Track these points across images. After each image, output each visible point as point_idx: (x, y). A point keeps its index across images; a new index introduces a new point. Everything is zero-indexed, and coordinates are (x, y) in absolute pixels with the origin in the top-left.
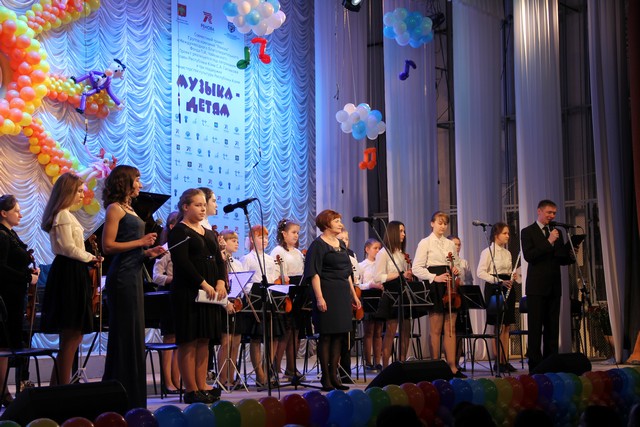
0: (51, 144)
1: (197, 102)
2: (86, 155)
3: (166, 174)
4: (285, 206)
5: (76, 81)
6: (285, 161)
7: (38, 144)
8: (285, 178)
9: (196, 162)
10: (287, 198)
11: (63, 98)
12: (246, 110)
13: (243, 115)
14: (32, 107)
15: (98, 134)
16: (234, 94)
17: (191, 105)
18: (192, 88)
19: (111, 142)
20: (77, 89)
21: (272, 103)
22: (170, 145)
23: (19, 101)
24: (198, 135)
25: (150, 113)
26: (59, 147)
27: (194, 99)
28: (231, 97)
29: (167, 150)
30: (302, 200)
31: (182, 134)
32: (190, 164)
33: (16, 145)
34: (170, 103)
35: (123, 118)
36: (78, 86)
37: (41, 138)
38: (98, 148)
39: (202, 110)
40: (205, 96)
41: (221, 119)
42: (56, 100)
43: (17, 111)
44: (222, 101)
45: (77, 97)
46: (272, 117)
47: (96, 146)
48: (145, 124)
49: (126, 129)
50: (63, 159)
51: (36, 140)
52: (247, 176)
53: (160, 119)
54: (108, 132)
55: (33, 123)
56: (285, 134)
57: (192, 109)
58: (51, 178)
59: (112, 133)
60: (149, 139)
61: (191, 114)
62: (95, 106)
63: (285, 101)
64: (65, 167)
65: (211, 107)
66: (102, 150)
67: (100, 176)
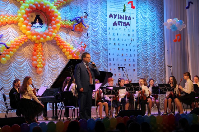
0: (63, 42)
1: (117, 23)
2: (76, 44)
3: (105, 48)
4: (154, 55)
5: (71, 21)
6: (154, 39)
7: (59, 43)
8: (154, 45)
9: (117, 43)
10: (155, 53)
11: (67, 27)
12: (137, 23)
13: (136, 25)
14: (56, 31)
15: (80, 37)
16: (131, 18)
17: (115, 24)
18: (115, 18)
19: (85, 39)
20: (72, 23)
21: (148, 19)
22: (107, 38)
23: (51, 29)
24: (118, 34)
25: (99, 28)
27: (116, 22)
28: (130, 19)
29: (105, 40)
30: (161, 53)
31: (112, 34)
32: (115, 44)
33: (53, 43)
34: (107, 24)
35: (89, 31)
36: (72, 22)
37: (59, 41)
38: (81, 41)
39: (119, 25)
40: (120, 20)
42: (65, 28)
43: (51, 33)
44: (127, 21)
45: (72, 26)
46: (148, 24)
47: (80, 41)
48: (97, 32)
49: (90, 34)
50: (67, 46)
51: (58, 41)
52: (138, 46)
53: (103, 30)
54: (84, 36)
55: (56, 36)
56: (154, 30)
57: (115, 25)
58: (64, 53)
59: (85, 36)
60: (99, 37)
61: (115, 27)
62: (78, 28)
63: (153, 18)
64: (68, 49)
65: (123, 24)
66: (81, 42)
67: (80, 51)
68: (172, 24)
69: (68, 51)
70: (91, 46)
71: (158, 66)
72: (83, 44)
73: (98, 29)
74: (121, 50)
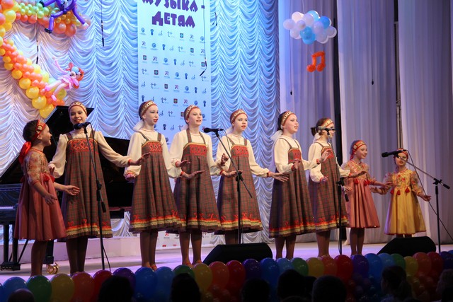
0: (22, 61)
1: (162, 16)
3: (133, 82)
4: (252, 106)
5: (44, 5)
6: (252, 65)
7: (11, 62)
8: (253, 80)
9: (162, 69)
10: (254, 99)
11: (33, 20)
12: (212, 21)
13: (209, 25)
14: (3, 30)
15: (68, 50)
16: (199, 6)
17: (157, 19)
18: (157, 4)
19: (80, 56)
20: (45, 12)
21: (238, 12)
22: (137, 56)
24: (164, 46)
25: (116, 28)
26: (30, 63)
27: (159, 13)
28: (196, 9)
29: (133, 60)
30: (270, 100)
31: (149, 46)
32: (156, 72)
34: (136, 18)
35: (92, 35)
36: (46, 9)
37: (12, 57)
38: (68, 62)
39: (168, 22)
40: (170, 10)
41: (187, 30)
42: (28, 22)
44: (187, 14)
45: (46, 19)
46: (238, 24)
47: (67, 60)
48: (112, 38)
49: (94, 44)
50: (33, 74)
51: (9, 59)
52: (213, 80)
53: (126, 34)
54: (77, 48)
55: (4, 44)
56: (252, 39)
57: (158, 23)
58: (24, 91)
59: (81, 48)
60: (116, 52)
61: (157, 27)
62: (63, 26)
63: (251, 9)
64: (36, 81)
65: (177, 20)
66: (71, 64)
67: (68, 87)
68: (304, 25)
69: (36, 85)
70: (95, 74)
71: (261, 132)
72: (75, 69)
73: (114, 29)
74: (171, 87)
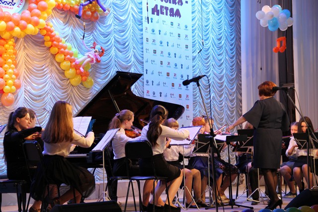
0: (59, 40)
1: (159, 8)
2: (83, 47)
3: (140, 58)
4: (220, 79)
6: (220, 48)
7: (50, 41)
9: (159, 49)
10: (222, 74)
11: (66, 8)
12: (193, 13)
13: (190, 16)
14: (46, 15)
15: (92, 32)
16: (184, 1)
17: (155, 10)
19: (102, 37)
21: (211, 8)
22: (142, 38)
23: (37, 11)
24: (160, 31)
25: (128, 16)
26: (63, 42)
27: (156, 6)
28: (182, 4)
29: (140, 41)
31: (150, 31)
32: (155, 52)
33: (35, 41)
34: (141, 9)
35: (110, 21)
37: (52, 37)
38: (92, 42)
39: (162, 13)
40: (164, 4)
41: (175, 19)
42: (62, 10)
43: (35, 18)
44: (175, 7)
45: (77, 7)
46: (210, 17)
47: (91, 40)
48: (126, 24)
49: (112, 28)
50: (67, 50)
51: (48, 38)
52: (194, 59)
53: (135, 21)
54: (99, 31)
55: (46, 26)
56: (220, 29)
57: (156, 13)
58: (59, 64)
59: (102, 31)
60: (129, 34)
61: (155, 17)
62: (89, 13)
63: (220, 5)
64: (68, 56)
65: (168, 11)
66: (94, 43)
67: (92, 61)
68: (273, 16)
69: (68, 59)
70: (113, 52)
71: (226, 100)
72: (98, 47)
74: (165, 64)
